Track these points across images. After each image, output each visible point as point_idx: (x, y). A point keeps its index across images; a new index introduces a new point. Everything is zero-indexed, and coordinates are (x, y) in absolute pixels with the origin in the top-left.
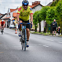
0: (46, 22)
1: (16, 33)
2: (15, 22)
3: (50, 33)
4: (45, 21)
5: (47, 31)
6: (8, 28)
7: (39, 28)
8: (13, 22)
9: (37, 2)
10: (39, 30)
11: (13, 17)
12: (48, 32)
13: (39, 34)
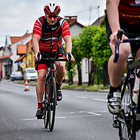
0: (92, 62)
1: (26, 90)
2: (23, 65)
3: (102, 86)
4: (91, 60)
5: (96, 80)
6: (8, 79)
7: (77, 74)
8: (19, 66)
9: (70, 17)
10: (78, 80)
11: (18, 54)
12: (98, 84)
13: (78, 88)
